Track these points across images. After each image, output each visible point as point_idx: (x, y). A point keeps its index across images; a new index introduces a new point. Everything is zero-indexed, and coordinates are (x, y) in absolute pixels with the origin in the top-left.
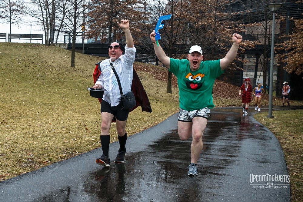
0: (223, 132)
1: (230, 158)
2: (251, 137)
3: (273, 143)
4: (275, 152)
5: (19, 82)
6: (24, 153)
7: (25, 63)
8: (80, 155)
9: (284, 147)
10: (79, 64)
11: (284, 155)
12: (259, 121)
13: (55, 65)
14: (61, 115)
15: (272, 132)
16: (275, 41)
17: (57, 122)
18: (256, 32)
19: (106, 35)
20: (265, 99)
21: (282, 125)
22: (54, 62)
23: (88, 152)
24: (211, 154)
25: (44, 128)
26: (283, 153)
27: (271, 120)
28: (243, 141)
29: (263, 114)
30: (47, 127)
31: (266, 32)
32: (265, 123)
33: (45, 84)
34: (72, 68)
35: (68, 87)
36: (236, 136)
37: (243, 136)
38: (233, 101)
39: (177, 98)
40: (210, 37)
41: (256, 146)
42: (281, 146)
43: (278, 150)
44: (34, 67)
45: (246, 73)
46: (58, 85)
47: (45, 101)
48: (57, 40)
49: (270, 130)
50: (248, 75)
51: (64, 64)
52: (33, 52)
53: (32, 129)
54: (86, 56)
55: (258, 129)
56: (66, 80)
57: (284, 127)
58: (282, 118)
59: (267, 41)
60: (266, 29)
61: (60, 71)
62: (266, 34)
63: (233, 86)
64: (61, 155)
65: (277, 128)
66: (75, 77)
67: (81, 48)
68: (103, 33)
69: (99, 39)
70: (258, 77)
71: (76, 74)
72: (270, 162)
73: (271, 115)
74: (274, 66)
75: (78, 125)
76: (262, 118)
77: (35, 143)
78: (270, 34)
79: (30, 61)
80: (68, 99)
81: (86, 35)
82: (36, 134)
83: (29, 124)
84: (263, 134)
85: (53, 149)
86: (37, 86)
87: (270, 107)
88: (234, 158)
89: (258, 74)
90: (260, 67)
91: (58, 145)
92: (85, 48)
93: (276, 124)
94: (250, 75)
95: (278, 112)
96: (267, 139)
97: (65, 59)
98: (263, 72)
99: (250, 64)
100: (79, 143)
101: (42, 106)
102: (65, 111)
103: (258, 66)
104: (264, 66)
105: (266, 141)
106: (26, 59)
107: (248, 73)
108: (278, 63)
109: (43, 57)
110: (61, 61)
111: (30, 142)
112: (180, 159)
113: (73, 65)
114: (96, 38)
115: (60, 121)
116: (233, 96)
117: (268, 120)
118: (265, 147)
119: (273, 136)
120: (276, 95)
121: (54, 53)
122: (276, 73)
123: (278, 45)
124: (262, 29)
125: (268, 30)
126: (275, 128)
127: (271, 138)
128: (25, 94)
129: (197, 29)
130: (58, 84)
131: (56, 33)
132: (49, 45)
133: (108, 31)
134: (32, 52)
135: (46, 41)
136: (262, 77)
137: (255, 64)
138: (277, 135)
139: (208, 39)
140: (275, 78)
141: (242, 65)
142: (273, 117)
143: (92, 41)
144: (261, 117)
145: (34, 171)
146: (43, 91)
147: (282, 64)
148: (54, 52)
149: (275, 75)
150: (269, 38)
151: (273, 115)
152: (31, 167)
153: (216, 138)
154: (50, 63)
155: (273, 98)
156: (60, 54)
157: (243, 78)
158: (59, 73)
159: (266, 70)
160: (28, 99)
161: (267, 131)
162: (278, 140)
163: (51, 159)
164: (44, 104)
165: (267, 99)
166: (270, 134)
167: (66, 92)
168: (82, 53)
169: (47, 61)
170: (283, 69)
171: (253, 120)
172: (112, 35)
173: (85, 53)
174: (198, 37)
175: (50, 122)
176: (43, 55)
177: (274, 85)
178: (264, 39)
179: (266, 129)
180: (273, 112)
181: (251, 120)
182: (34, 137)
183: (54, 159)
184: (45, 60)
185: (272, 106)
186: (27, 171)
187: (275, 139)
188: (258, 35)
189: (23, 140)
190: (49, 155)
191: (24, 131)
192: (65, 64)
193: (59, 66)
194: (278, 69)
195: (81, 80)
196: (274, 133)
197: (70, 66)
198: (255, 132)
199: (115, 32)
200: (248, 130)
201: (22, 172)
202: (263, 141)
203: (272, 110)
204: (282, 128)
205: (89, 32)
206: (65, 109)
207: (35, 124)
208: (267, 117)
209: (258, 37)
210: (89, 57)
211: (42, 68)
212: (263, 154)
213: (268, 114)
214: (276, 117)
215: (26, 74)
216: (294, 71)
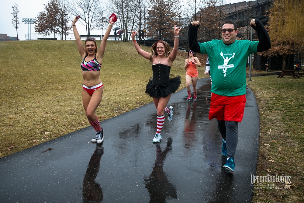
4: (252, 101)
5: (109, 63)
6: (115, 104)
7: (112, 52)
8: (146, 105)
13: (129, 53)
14: (134, 82)
16: (252, 37)
17: (132, 86)
18: (242, 32)
19: (158, 35)
20: (247, 70)
22: (128, 51)
23: (150, 103)
25: (125, 90)
30: (126, 89)
31: (248, 32)
39: (199, 70)
40: (217, 36)
42: (256, 97)
43: (254, 100)
47: (124, 74)
48: (129, 38)
49: (250, 88)
53: (118, 90)
54: (146, 47)
57: (257, 86)
58: (256, 81)
59: (248, 37)
60: (248, 31)
62: (248, 33)
64: (135, 105)
66: (141, 60)
67: (144, 43)
68: (156, 34)
69: (154, 37)
72: (249, 107)
75: (143, 87)
77: (120, 99)
78: (250, 34)
79: (114, 51)
81: (146, 35)
82: (120, 94)
83: (116, 88)
85: (131, 102)
86: (119, 65)
87: (250, 75)
91: (134, 100)
92: (146, 43)
93: (253, 84)
95: (254, 77)
100: (145, 98)
101: (123, 77)
102: (136, 79)
106: (113, 50)
111: (118, 98)
112: (201, 106)
114: (152, 37)
115: (134, 86)
119: (251, 92)
120: (254, 68)
121: (128, 46)
123: (254, 40)
124: (246, 30)
125: (249, 31)
126: (252, 87)
128: (112, 70)
129: (209, 31)
131: (129, 35)
132: (125, 41)
133: (159, 33)
134: (115, 45)
135: (124, 39)
139: (216, 37)
143: (149, 38)
146: (123, 68)
148: (128, 45)
150: (249, 36)
151: (251, 79)
152: (119, 112)
155: (252, 70)
156: (132, 46)
160: (114, 73)
163: (130, 108)
164: (124, 76)
168: (144, 46)
169: (124, 51)
172: (161, 35)
173: (146, 46)
174: (210, 36)
175: (127, 86)
176: (122, 47)
177: (252, 62)
178: (246, 36)
180: (252, 78)
182: (120, 95)
183: (132, 108)
185: (251, 74)
186: (117, 115)
188: (243, 34)
189: (113, 97)
190: (129, 105)
191: (114, 92)
199: (163, 33)
203: (251, 77)
205: (148, 33)
206: (136, 78)
207: (119, 88)
208: (249, 80)
209: (243, 35)
211: (122, 55)
213: (249, 79)
214: (253, 81)
215: (112, 58)
216: (263, 55)
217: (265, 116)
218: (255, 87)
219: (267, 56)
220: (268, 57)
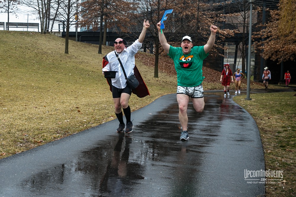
0: (205, 113)
1: (211, 138)
2: (231, 118)
3: (250, 123)
4: (252, 131)
5: (16, 68)
6: (20, 133)
7: (22, 49)
8: (72, 136)
9: (260, 127)
10: (73, 51)
11: (260, 134)
12: (238, 103)
13: (50, 51)
14: (55, 98)
15: (250, 113)
16: (252, 30)
17: (52, 104)
18: (235, 22)
19: (97, 24)
20: (244, 83)
21: (259, 107)
22: (49, 49)
23: (79, 133)
24: (193, 133)
25: (39, 110)
26: (259, 132)
27: (249, 102)
28: (223, 122)
29: (241, 97)
30: (42, 109)
31: (244, 21)
32: (243, 105)
33: (40, 69)
34: (66, 54)
35: (62, 73)
36: (217, 117)
37: (223, 117)
38: (214, 85)
39: (163, 82)
40: (193, 26)
41: (235, 126)
42: (258, 126)
43: (255, 130)
44: (30, 53)
45: (226, 59)
46: (53, 71)
47: (41, 86)
48: (52, 28)
49: (248, 112)
50: (228, 61)
51: (58, 51)
52: (30, 40)
53: (28, 111)
54: (79, 43)
55: (237, 111)
56: (61, 66)
57: (261, 109)
58: (259, 100)
59: (246, 29)
60: (245, 19)
61: (55, 57)
62: (244, 23)
63: (215, 71)
64: (54, 135)
65: (254, 109)
66: (69, 63)
67: (75, 36)
68: (95, 22)
69: (91, 28)
70: (237, 63)
71: (69, 60)
72: (247, 141)
73: (249, 97)
74: (252, 53)
75: (71, 107)
76: (241, 101)
77: (30, 124)
78: (248, 24)
79: (26, 47)
80: (62, 83)
81: (79, 24)
82: (31, 116)
83: (25, 107)
84: (241, 115)
85: (47, 130)
86: (33, 71)
87: (248, 90)
88: (215, 137)
89: (238, 60)
90: (239, 53)
91: (52, 126)
92: (78, 36)
93: (253, 105)
94: (230, 61)
95: (255, 94)
96: (245, 119)
97: (60, 46)
98: (242, 58)
99: (230, 51)
100: (71, 124)
101: (38, 90)
102: (59, 94)
103: (238, 53)
104: (242, 52)
105: (244, 122)
106: (23, 46)
107: (229, 59)
108: (256, 50)
109: (39, 44)
110: (56, 48)
111: (26, 123)
112: (165, 138)
113: (67, 52)
114: (88, 27)
115: (55, 104)
116: (215, 80)
117: (247, 102)
118: (243, 127)
119: (250, 117)
120: (254, 79)
121: (49, 41)
122: (254, 59)
123: (256, 33)
124: (241, 19)
125: (246, 20)
126: (252, 109)
127: (249, 118)
128: (21, 79)
129: (182, 19)
130: (52, 69)
131: (51, 22)
132: (45, 33)
133: (99, 20)
134: (28, 39)
135: (42, 30)
136: (241, 63)
137: (235, 51)
138: (254, 116)
139: (192, 28)
140: (253, 63)
141: (223, 52)
142: (251, 99)
143: (84, 29)
144: (240, 99)
145: (29, 150)
146: (39, 75)
147: (259, 51)
148: (49, 39)
149: (253, 61)
150: (247, 27)
151: (250, 97)
152: (26, 146)
153: (198, 119)
154: (45, 50)
155: (251, 82)
156: (55, 42)
157: (224, 63)
158: (54, 59)
159: (245, 57)
160: (24, 83)
161: (245, 112)
162: (255, 120)
163: (45, 139)
164: (40, 88)
165: (246, 83)
166: (248, 115)
167: (60, 77)
168: (75, 40)
169: (43, 48)
170: (260, 56)
171: (232, 102)
172: (104, 23)
173: (78, 41)
174: (182, 26)
175: (44, 104)
176: (39, 42)
177: (252, 70)
178: (243, 28)
179: (244, 110)
180: (251, 95)
181: (231, 102)
182: (29, 118)
183: (48, 139)
184: (40, 47)
185: (250, 89)
186: (22, 150)
187: (252, 120)
188: (237, 24)
189: (19, 122)
190: (44, 136)
191: (20, 113)
192: (60, 51)
193: (54, 52)
194: (256, 56)
195: (74, 65)
196: (251, 114)
197: (64, 52)
198: (234, 114)
199: (106, 21)
200: (228, 111)
201: (18, 151)
202: (241, 122)
203: (250, 93)
204: (258, 110)
205: (82, 21)
206: (59, 92)
207: (31, 106)
208: (246, 99)
209: (237, 26)
210: (82, 44)
211: (38, 54)
212: (241, 133)
213: (246, 96)
214: (253, 100)
215: (22, 60)
216: (270, 58)
217: (275, 157)
218: (256, 110)
219: (277, 59)
220: (278, 62)
